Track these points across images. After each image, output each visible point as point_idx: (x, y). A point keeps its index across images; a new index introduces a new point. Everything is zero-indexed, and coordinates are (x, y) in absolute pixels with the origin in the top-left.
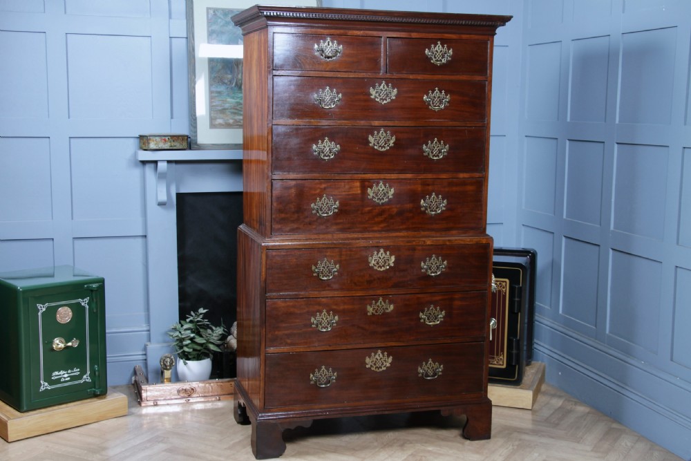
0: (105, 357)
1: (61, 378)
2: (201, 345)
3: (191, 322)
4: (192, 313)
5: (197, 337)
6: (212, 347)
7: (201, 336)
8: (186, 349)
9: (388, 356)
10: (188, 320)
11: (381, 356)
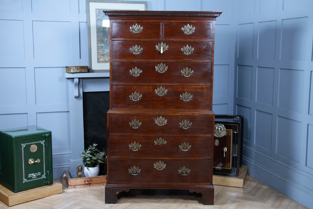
0: (52, 166)
1: (32, 177)
2: (95, 160)
3: (90, 150)
4: (90, 146)
5: (93, 157)
6: (100, 161)
7: (95, 156)
8: (88, 162)
9: (164, 164)
10: (89, 149)
11: (161, 163)
